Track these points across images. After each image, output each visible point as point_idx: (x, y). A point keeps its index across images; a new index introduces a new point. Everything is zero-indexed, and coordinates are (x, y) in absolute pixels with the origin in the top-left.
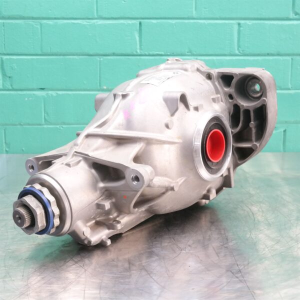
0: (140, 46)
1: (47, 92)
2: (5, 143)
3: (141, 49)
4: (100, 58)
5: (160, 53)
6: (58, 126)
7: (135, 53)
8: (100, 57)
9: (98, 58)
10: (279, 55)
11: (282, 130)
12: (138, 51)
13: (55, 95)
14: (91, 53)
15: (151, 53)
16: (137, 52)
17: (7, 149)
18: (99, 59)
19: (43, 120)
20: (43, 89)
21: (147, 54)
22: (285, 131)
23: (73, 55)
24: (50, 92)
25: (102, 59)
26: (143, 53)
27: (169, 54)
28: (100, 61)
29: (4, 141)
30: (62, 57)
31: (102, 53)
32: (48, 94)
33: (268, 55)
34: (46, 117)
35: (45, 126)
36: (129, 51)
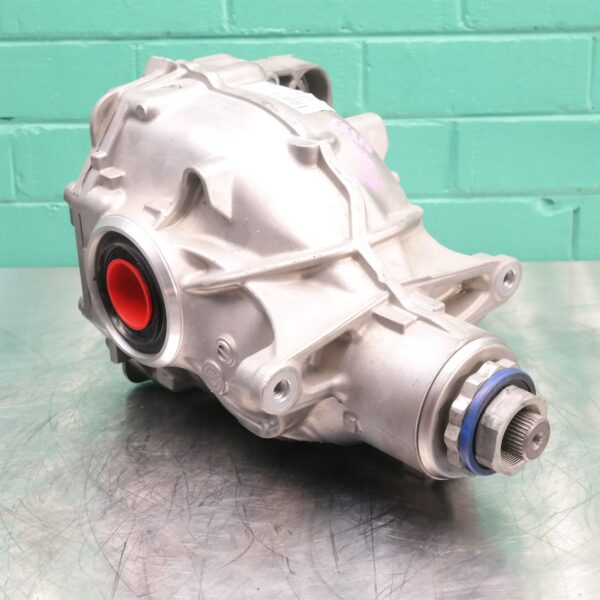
0: (231, 14)
1: (18, 126)
3: (231, 22)
4: (137, 46)
5: (277, 30)
6: (47, 205)
7: (218, 32)
8: (138, 42)
9: (131, 45)
10: (561, 29)
11: (570, 209)
12: (226, 26)
13: (37, 132)
14: (116, 32)
15: (256, 31)
16: (222, 29)
18: (134, 48)
19: (13, 192)
20: (8, 119)
21: (247, 33)
22: (576, 212)
23: (75, 38)
24: (26, 127)
25: (140, 48)
26: (236, 30)
27: (297, 32)
28: (137, 51)
30: (47, 44)
31: (139, 31)
32: (19, 130)
33: (536, 30)
34: (19, 185)
35: (18, 205)
36: (203, 28)
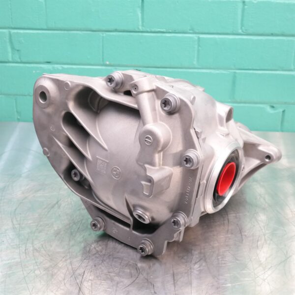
0: (143, 22)
1: (53, 66)
2: (17, 112)
3: (143, 26)
4: (103, 34)
5: (162, 30)
7: (137, 30)
8: (103, 33)
9: (101, 34)
10: (283, 35)
11: (281, 110)
12: (140, 28)
13: (60, 68)
14: (94, 28)
15: (153, 30)
16: (138, 28)
17: (19, 117)
18: (102, 35)
20: (49, 62)
21: (149, 31)
22: (284, 111)
23: (77, 30)
24: (56, 66)
25: (104, 35)
26: (144, 29)
27: (170, 31)
28: (103, 37)
29: (15, 110)
30: (66, 32)
31: (104, 28)
32: (53, 68)
33: (272, 35)
36: (131, 28)
